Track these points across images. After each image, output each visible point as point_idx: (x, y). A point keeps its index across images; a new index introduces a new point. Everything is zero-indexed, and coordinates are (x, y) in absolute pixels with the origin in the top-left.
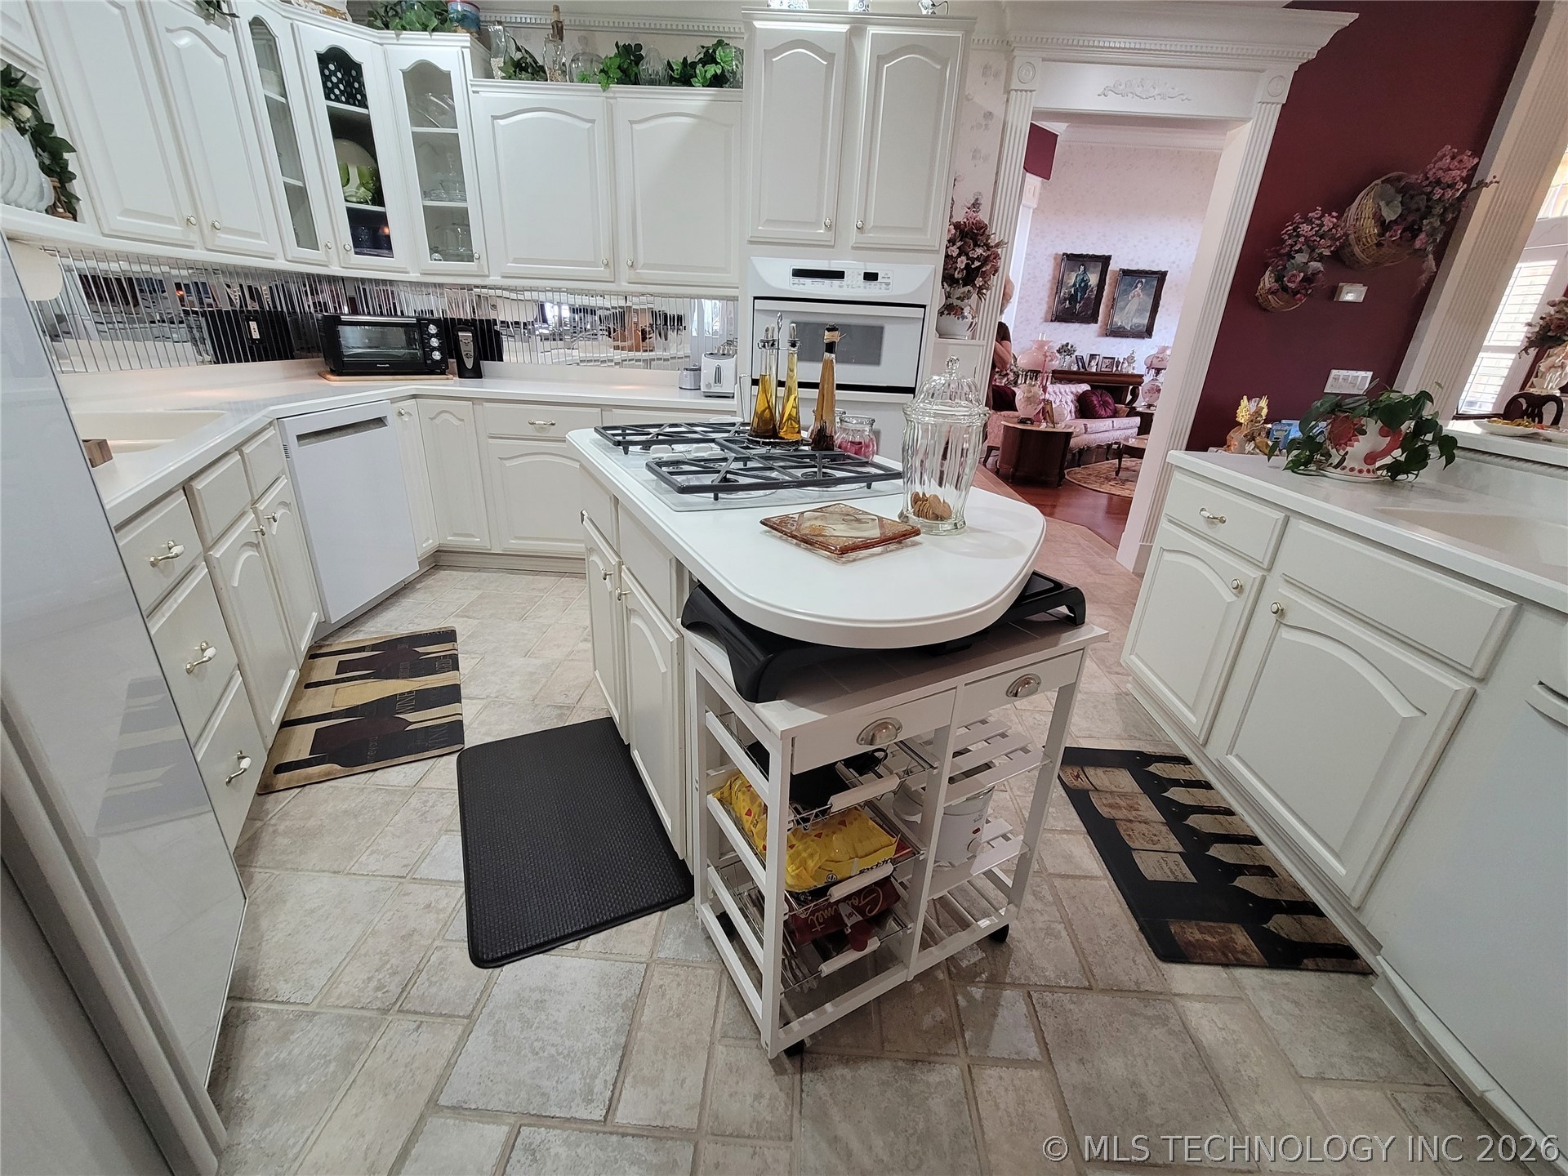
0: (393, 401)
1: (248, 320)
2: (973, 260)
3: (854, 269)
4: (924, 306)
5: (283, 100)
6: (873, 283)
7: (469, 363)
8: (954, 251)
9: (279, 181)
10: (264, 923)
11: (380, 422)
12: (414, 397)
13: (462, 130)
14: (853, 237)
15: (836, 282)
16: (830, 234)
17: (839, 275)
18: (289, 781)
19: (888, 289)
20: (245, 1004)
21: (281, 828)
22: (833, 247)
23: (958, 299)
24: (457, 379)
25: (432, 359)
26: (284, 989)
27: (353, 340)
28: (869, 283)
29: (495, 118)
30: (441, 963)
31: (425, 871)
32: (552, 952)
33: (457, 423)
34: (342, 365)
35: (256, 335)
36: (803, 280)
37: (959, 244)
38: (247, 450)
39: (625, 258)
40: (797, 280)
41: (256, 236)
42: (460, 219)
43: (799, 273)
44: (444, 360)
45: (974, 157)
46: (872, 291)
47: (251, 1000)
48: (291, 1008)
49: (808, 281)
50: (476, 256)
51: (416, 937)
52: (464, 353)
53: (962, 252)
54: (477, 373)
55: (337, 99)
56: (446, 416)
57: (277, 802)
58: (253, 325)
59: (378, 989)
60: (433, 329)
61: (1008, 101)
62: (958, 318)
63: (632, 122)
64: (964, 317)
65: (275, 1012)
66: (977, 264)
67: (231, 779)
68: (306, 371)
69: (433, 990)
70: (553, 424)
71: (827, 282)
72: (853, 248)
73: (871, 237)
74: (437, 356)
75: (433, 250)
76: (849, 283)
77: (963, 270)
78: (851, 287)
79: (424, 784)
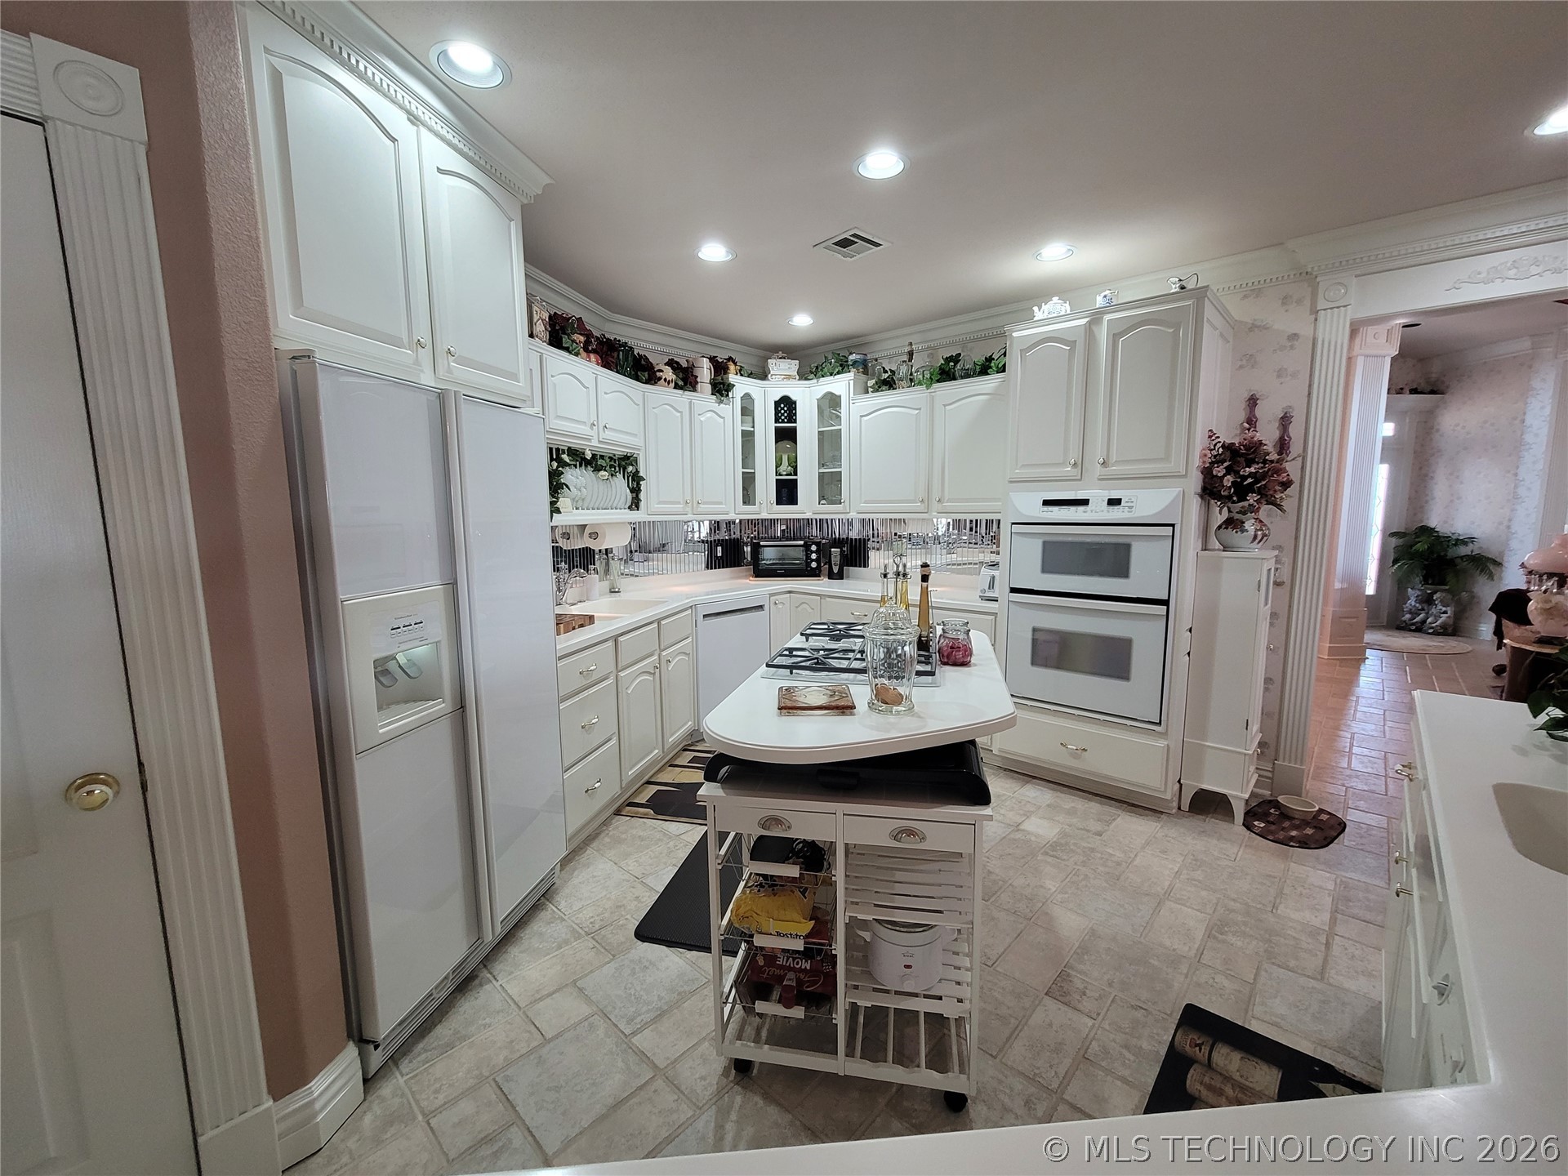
0: (771, 595)
1: (717, 546)
2: (1245, 478)
3: (1098, 495)
4: (1173, 525)
5: (752, 429)
6: (1116, 507)
7: (836, 570)
8: (1219, 471)
9: (740, 470)
10: (576, 873)
11: (761, 607)
12: (790, 592)
13: (844, 427)
14: (1099, 470)
15: (1081, 508)
16: (1076, 472)
17: (1085, 502)
18: (628, 812)
19: (1131, 512)
20: (548, 903)
21: (611, 833)
22: (1080, 480)
23: (1237, 512)
24: (826, 579)
25: (811, 567)
26: (563, 905)
27: (769, 555)
28: (1111, 507)
29: (861, 416)
30: (622, 926)
31: (648, 881)
32: (671, 949)
33: (810, 610)
34: (761, 572)
35: (719, 554)
36: (1051, 508)
37: (1226, 464)
38: (663, 622)
39: (936, 496)
40: (1046, 508)
41: (721, 503)
42: (837, 478)
43: (1046, 503)
44: (819, 566)
45: (1279, 376)
46: (1116, 514)
47: (550, 902)
48: (559, 913)
49: (1055, 509)
50: (842, 501)
51: (622, 909)
52: (833, 563)
53: (1229, 470)
54: (840, 576)
55: (783, 422)
56: (804, 606)
57: (618, 821)
58: (719, 548)
59: (591, 923)
60: (814, 548)
61: (1316, 320)
62: (1236, 532)
63: (945, 406)
64: (1243, 531)
65: (554, 911)
66: (1250, 480)
67: (588, 790)
68: (744, 574)
69: (610, 936)
70: (866, 616)
71: (1073, 508)
72: (1099, 479)
73: (1114, 469)
74: (814, 565)
75: (822, 497)
76: (1093, 508)
77: (1230, 488)
78: (1098, 511)
79: (682, 837)
